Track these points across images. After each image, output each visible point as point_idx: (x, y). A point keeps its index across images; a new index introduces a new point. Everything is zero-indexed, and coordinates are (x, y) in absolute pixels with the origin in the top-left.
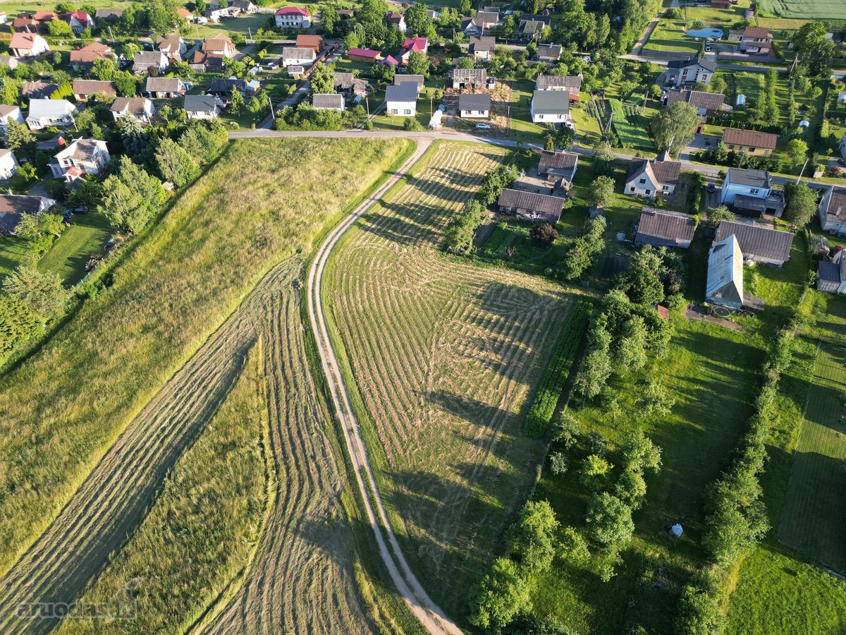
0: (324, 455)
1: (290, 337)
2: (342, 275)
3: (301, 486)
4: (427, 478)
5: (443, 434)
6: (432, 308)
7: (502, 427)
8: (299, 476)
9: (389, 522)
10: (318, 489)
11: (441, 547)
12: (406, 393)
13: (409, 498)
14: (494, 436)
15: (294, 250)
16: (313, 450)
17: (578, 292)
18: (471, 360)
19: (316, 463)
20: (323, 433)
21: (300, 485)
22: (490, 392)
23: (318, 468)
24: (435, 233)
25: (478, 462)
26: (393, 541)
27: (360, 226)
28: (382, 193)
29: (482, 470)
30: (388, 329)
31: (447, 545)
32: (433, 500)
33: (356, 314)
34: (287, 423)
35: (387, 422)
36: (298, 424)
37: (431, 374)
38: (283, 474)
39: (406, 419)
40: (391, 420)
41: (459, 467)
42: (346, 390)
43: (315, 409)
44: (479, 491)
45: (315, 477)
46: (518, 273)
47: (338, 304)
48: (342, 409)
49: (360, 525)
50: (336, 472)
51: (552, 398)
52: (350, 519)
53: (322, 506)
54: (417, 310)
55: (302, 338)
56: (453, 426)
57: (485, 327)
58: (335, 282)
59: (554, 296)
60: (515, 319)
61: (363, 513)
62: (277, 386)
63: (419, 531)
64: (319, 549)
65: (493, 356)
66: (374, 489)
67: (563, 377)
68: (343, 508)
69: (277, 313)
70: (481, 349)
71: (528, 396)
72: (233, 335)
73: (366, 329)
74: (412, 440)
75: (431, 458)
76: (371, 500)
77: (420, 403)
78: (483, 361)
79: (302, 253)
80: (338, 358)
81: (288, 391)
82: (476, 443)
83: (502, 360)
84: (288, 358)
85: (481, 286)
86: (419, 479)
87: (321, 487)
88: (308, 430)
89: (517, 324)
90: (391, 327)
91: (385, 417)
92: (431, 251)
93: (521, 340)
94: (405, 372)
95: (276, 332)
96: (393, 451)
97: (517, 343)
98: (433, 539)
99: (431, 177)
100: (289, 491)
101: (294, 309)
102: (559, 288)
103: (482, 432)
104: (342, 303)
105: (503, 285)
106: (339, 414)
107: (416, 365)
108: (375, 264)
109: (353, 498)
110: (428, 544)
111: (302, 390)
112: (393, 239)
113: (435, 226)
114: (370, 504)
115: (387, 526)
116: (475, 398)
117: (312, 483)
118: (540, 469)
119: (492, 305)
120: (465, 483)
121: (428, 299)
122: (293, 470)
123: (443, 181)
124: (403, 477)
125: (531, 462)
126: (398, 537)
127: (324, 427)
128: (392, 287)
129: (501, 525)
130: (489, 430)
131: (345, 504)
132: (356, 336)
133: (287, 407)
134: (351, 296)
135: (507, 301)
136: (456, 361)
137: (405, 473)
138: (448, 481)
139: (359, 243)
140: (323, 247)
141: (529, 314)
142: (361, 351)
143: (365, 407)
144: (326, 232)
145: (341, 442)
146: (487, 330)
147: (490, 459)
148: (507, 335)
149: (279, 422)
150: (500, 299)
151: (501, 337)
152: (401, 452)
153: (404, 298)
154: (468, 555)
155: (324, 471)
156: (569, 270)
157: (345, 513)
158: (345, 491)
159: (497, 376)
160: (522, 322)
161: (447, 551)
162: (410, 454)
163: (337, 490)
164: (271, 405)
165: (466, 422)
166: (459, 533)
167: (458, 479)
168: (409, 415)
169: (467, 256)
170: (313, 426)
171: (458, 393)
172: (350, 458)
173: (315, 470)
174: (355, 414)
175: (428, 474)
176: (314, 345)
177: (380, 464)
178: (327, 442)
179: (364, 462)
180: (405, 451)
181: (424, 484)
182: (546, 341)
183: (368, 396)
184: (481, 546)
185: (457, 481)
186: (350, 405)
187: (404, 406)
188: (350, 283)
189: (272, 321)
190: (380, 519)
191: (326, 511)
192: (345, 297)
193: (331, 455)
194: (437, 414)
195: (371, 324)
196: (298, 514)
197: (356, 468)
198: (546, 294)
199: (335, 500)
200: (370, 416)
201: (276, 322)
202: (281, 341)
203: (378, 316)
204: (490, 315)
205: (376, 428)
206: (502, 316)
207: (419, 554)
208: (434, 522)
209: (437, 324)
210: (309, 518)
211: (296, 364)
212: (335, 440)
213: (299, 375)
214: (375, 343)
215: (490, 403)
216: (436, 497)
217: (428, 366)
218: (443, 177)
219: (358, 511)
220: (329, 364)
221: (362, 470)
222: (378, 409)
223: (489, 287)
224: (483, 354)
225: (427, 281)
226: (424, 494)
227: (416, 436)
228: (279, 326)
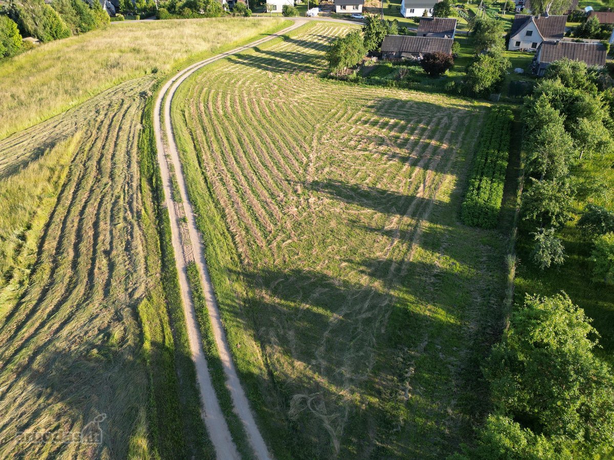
0: (128, 248)
1: (121, 134)
2: (202, 89)
3: (69, 291)
4: (308, 278)
5: (333, 224)
6: (313, 114)
7: (426, 215)
8: (71, 277)
9: (229, 348)
10: (98, 295)
11: (340, 397)
12: (276, 182)
13: (274, 309)
14: (416, 226)
15: (149, 71)
16: (111, 243)
17: (489, 105)
18: (366, 153)
19: (110, 260)
20: (135, 224)
21: (67, 291)
22: (400, 181)
23: (112, 266)
24: (313, 68)
25: (397, 257)
26: (234, 387)
27: (230, 60)
28: (258, 44)
29: (404, 266)
30: (254, 128)
31: (352, 392)
32: (320, 311)
33: (213, 117)
34: (82, 213)
35: (244, 210)
36: (98, 215)
37: (311, 164)
38: (43, 275)
39: (275, 208)
40: (250, 208)
41: (364, 263)
42: (185, 179)
43: (131, 197)
44: (406, 296)
45: (100, 279)
46: (413, 91)
47: (193, 109)
48: (173, 198)
49: (166, 355)
50: (143, 271)
51: (495, 185)
52: (147, 345)
53: (97, 322)
54: (293, 115)
55: (137, 135)
56: (349, 214)
57: (383, 128)
58: (192, 93)
59: (460, 108)
60: (419, 122)
61: (178, 334)
62: (83, 177)
63: (292, 364)
64: (58, 406)
65: (398, 151)
66: (207, 295)
67: (502, 167)
68: (140, 325)
69: (111, 115)
70: (380, 145)
71: (456, 185)
72: (45, 133)
73: (225, 129)
74: (282, 229)
75: (316, 251)
76: (199, 313)
77: (295, 191)
78: (383, 154)
79: (158, 73)
80: (181, 151)
81: (97, 180)
82: (390, 234)
83: (410, 154)
84: (111, 151)
85: (370, 100)
86: (291, 279)
87: (107, 292)
88: (112, 221)
89: (421, 125)
90: (259, 128)
91: (241, 205)
92: (309, 78)
93: (430, 138)
94: (276, 163)
95: (104, 130)
96: (248, 243)
97: (427, 141)
98: (323, 381)
99: (309, 39)
100: (41, 300)
101: (135, 112)
102: (464, 103)
103: (394, 222)
104: (198, 108)
105: (396, 100)
106: (168, 202)
107: (291, 156)
108: (244, 83)
109: (163, 309)
110: (310, 391)
111: (120, 181)
112: (267, 69)
113: (313, 64)
114: (196, 317)
115: (224, 357)
116: (379, 186)
117: (91, 285)
118: (512, 262)
119: (387, 112)
120: (377, 284)
121: (307, 108)
122: (65, 270)
123: (321, 42)
124: (265, 278)
125: (489, 257)
126: (246, 378)
127: (139, 216)
128: (262, 98)
129: (462, 354)
130: (407, 219)
131: (144, 318)
132: (211, 134)
133: (89, 197)
134: (210, 103)
135: (405, 110)
136: (347, 153)
137: (269, 272)
138: (346, 284)
139: (226, 70)
140: (186, 70)
141: (435, 119)
142: (215, 146)
143: (211, 195)
144: (190, 61)
145: (162, 233)
146: (384, 130)
147: (417, 254)
148: (412, 133)
149: (69, 212)
150: (396, 108)
151: (404, 135)
152: (264, 244)
153: (277, 106)
154: (403, 414)
155: (121, 270)
156: (476, 80)
157: (141, 336)
158: (149, 298)
159: (406, 167)
160: (428, 124)
161: (353, 406)
162: (279, 247)
163: (136, 296)
164: (65, 193)
165: (369, 211)
166: (377, 369)
167: (364, 280)
168: (279, 204)
169: (352, 81)
170: (121, 215)
171: (353, 182)
172: (172, 252)
173: (105, 269)
174: (192, 202)
175: (309, 272)
176: (152, 141)
177: (224, 258)
178: (137, 232)
179: (196, 256)
180: (269, 243)
181: (303, 288)
182: (464, 139)
183: (218, 184)
184: (430, 394)
185: (362, 282)
186: (188, 193)
187: (272, 194)
188: (211, 94)
189: (102, 122)
190: (210, 343)
191: (100, 331)
192: (202, 105)
193: (140, 248)
194: (321, 202)
195: (233, 125)
196: (42, 338)
197: (179, 265)
198: (451, 106)
199: (126, 313)
200: (217, 204)
201: (107, 122)
202: (107, 138)
203: (243, 118)
204: (386, 119)
205: (224, 216)
206: (401, 120)
207: (292, 411)
208: (322, 349)
209: (318, 126)
210: (61, 344)
211: (121, 156)
212: (152, 231)
213: (121, 165)
214: (236, 141)
215: (403, 190)
216: (325, 306)
217: (308, 158)
218: (320, 40)
219: (168, 330)
220: (167, 156)
221: (189, 268)
222: (230, 197)
223: (380, 101)
224: (382, 148)
225: (305, 96)
226: (303, 301)
227: (289, 225)
228: (110, 125)
